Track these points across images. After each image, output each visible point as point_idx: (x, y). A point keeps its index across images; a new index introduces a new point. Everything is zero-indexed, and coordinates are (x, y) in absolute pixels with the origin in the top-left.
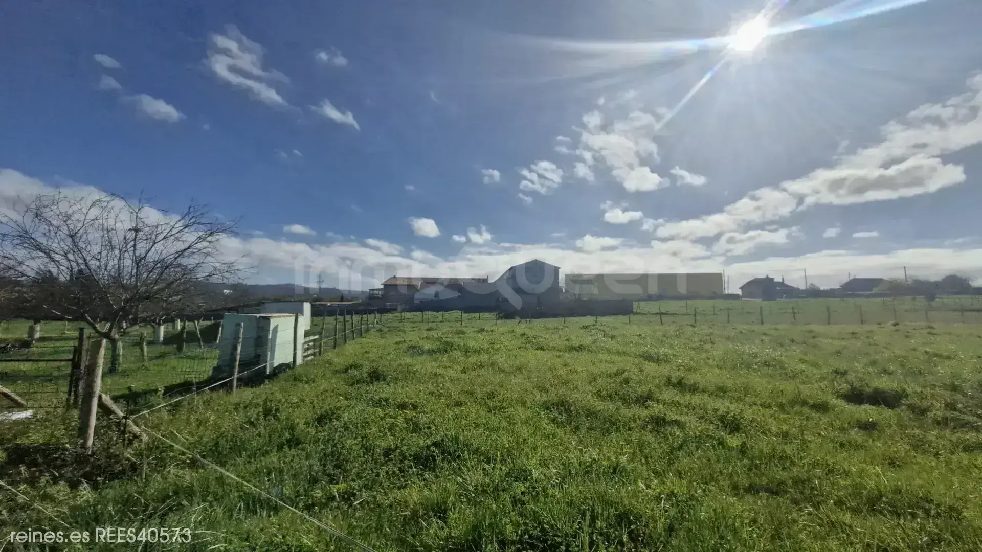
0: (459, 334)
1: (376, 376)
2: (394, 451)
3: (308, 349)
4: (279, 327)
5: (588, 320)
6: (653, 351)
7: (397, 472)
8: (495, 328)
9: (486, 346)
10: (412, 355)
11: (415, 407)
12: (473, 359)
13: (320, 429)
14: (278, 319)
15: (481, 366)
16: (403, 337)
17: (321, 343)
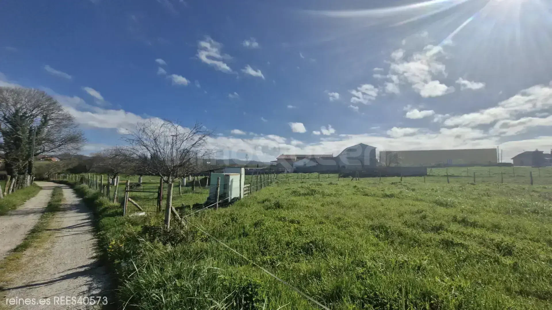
0: (318, 185)
1: (278, 206)
2: (291, 244)
3: (246, 191)
4: (234, 179)
5: (396, 179)
6: (443, 199)
7: (294, 254)
8: (338, 183)
9: (334, 192)
10: (295, 196)
11: (299, 223)
12: (328, 199)
13: (256, 229)
14: (233, 176)
15: (332, 203)
16: (289, 186)
17: (251, 188)
